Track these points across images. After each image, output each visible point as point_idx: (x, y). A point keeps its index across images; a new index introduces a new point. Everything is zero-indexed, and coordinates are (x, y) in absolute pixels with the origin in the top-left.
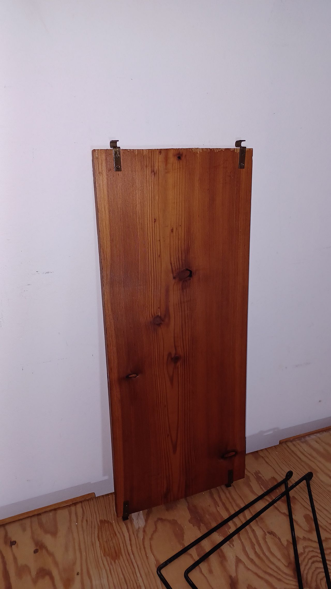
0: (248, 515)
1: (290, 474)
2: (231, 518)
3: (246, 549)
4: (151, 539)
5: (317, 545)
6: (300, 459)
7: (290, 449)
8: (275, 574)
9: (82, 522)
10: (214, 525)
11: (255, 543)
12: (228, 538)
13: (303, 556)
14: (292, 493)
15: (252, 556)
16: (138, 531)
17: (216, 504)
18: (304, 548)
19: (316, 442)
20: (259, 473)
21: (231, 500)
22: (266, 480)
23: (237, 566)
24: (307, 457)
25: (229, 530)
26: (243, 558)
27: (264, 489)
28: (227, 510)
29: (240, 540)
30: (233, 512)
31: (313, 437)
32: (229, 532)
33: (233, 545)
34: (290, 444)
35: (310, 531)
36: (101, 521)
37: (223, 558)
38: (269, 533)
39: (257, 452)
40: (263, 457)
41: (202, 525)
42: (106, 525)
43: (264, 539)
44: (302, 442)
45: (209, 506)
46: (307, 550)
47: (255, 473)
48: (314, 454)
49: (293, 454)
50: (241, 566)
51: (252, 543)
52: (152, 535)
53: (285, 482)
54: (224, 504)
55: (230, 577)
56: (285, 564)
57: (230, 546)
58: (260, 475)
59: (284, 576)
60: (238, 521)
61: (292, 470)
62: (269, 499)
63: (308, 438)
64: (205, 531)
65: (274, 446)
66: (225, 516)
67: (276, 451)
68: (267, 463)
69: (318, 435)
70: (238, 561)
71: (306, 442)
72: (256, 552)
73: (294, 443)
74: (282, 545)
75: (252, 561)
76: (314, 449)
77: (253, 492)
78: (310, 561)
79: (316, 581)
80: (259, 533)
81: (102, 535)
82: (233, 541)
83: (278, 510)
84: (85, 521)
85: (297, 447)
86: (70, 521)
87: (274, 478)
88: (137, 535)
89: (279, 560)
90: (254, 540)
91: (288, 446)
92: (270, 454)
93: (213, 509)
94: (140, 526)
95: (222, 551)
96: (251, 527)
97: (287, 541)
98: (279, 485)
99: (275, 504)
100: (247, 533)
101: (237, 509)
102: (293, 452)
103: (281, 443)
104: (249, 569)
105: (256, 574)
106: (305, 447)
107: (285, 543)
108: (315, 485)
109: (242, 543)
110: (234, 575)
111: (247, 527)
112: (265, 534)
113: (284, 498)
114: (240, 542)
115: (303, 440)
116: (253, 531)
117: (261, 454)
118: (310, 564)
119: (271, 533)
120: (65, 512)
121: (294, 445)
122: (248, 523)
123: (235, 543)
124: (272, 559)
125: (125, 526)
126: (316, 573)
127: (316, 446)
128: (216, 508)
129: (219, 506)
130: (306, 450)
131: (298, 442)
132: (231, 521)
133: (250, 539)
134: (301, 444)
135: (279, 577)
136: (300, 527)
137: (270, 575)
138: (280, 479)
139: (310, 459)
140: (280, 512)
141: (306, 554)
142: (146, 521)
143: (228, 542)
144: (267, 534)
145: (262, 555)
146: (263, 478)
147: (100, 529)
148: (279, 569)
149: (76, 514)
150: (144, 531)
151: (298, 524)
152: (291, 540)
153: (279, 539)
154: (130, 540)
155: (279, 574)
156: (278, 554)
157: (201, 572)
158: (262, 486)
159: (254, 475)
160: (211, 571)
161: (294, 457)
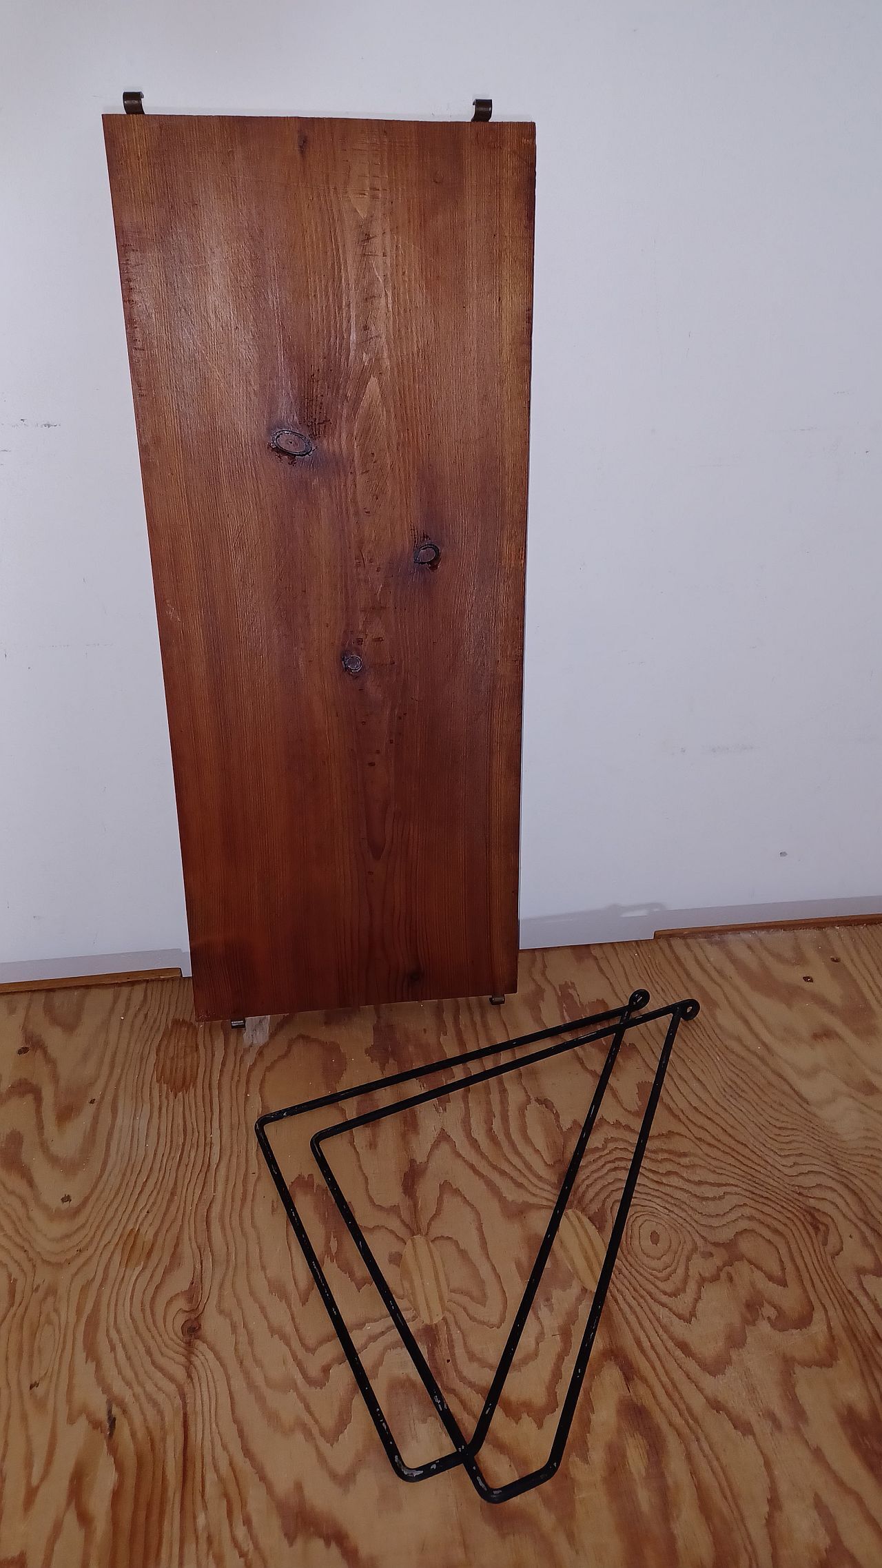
0: (505, 1058)
1: (643, 997)
2: (464, 1059)
3: (471, 1121)
4: (268, 1069)
5: (635, 1139)
6: (688, 975)
7: (673, 952)
8: (514, 1174)
9: (136, 1016)
10: (418, 1064)
11: (497, 1114)
12: (440, 1092)
13: (597, 1155)
14: (631, 1032)
15: (479, 1134)
16: (247, 1051)
17: (441, 1029)
18: (607, 1141)
19: (749, 947)
20: (572, 986)
21: (479, 1027)
22: (580, 1001)
23: (436, 1145)
24: (709, 975)
25: (449, 1078)
26: (457, 1135)
27: (567, 1017)
28: (462, 1043)
29: (466, 1102)
30: (472, 1048)
31: (746, 935)
32: (446, 1082)
33: (445, 1110)
34: (677, 944)
35: (636, 1114)
36: (176, 1022)
37: (412, 1126)
38: (537, 1100)
39: (587, 946)
40: (596, 959)
41: (391, 1059)
42: (184, 1029)
43: (522, 1110)
44: (711, 943)
45: (425, 1030)
46: (611, 1146)
47: (561, 986)
48: (729, 970)
49: (676, 966)
50: (445, 1147)
51: (489, 1111)
52: (274, 1064)
53: (623, 1011)
54: (459, 1033)
55: (412, 1161)
56: (546, 1161)
57: (437, 1110)
58: (571, 991)
59: (535, 1181)
60: (475, 1067)
61: (651, 989)
62: (566, 1036)
63: (728, 937)
64: (393, 1072)
65: (638, 941)
66: (452, 1052)
67: (634, 951)
68: (601, 970)
69: (761, 934)
70: (443, 1137)
71: (722, 945)
72: (490, 1130)
73: (689, 941)
74: (559, 1127)
75: (474, 1143)
76: (734, 961)
77: (538, 1020)
78: (609, 1166)
79: (604, 1201)
80: (515, 1096)
81: (167, 1047)
82: (448, 1099)
83: (582, 1063)
84: (141, 1016)
85: (692, 951)
86: (112, 1010)
87: (603, 1002)
88: (242, 1057)
89: (537, 1151)
90: (496, 1108)
91: (670, 946)
92: (617, 954)
93: (429, 1037)
94: (255, 1042)
95: (413, 1112)
96: (501, 1083)
97: (575, 1122)
98: (608, 1015)
99: (577, 1048)
100: (488, 1092)
101: (484, 1045)
102: (677, 957)
103: (658, 936)
104: (459, 1155)
105: (472, 1167)
106: (713, 954)
107: (566, 1123)
108: (696, 1033)
109: (467, 1109)
110: (420, 1158)
111: (492, 1081)
112: (529, 1102)
113: (609, 1040)
114: (462, 1103)
115: (717, 938)
116: (503, 1091)
117: (596, 952)
118: (605, 1170)
119: (545, 1102)
120: (107, 995)
121: (688, 946)
122: (498, 1071)
123: (449, 1106)
124: (521, 1146)
125: (222, 1036)
126: (612, 1188)
128: (438, 1036)
129: (445, 1034)
130: (712, 959)
131: (701, 940)
132: (461, 1065)
133: (489, 1103)
134: (708, 948)
135: (521, 1180)
136: (619, 1102)
137: (503, 1173)
138: (613, 1006)
139: (711, 979)
140: (586, 1069)
141: (606, 1151)
142: (272, 1035)
143: (434, 1100)
144: (533, 1102)
145: (501, 1137)
146: (576, 998)
147: (167, 1034)
148: (529, 1167)
149: (129, 1000)
150: (260, 1053)
151: (615, 1095)
152: (582, 1121)
153: (557, 1116)
154: (223, 1064)
155: (525, 1176)
156: (540, 1141)
157: (352, 1143)
158: (565, 1014)
159: (558, 990)
160: (373, 1145)
161: (674, 970)
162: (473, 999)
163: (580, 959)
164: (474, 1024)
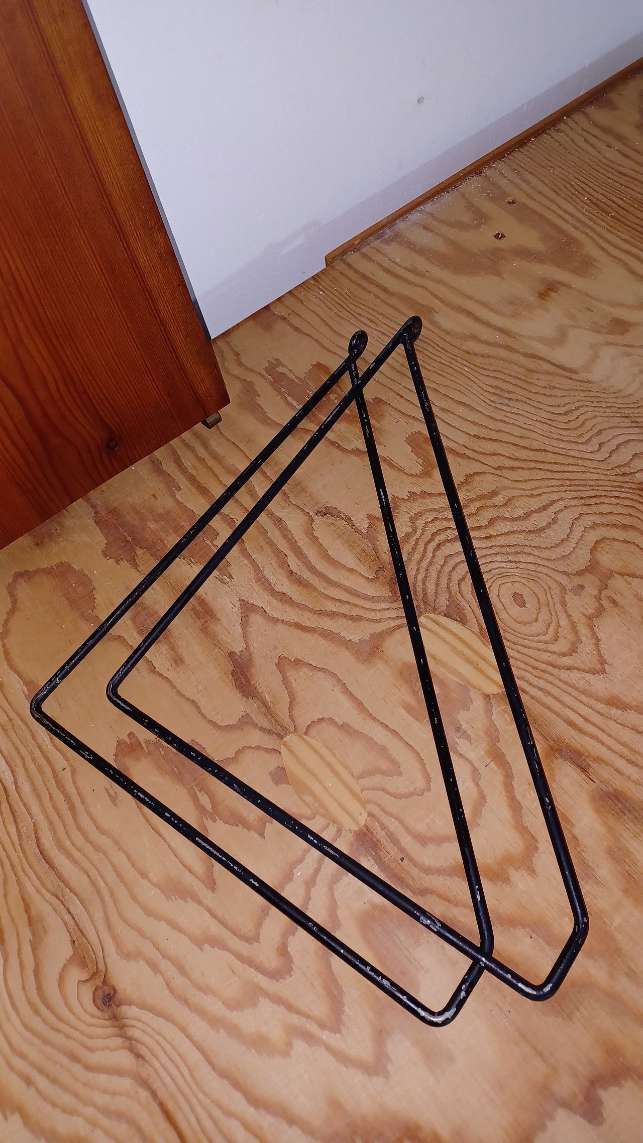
0: (259, 485)
1: (360, 340)
3: (266, 574)
5: (445, 501)
6: (385, 290)
7: (356, 271)
8: (344, 609)
10: (172, 541)
11: (287, 551)
13: (412, 541)
14: (369, 392)
15: (284, 585)
17: (171, 484)
18: (413, 520)
19: (425, 228)
20: (279, 363)
21: (211, 462)
22: (297, 378)
23: (245, 623)
24: (405, 280)
25: (215, 542)
26: (260, 598)
27: (295, 403)
28: (203, 490)
29: (248, 556)
30: (218, 492)
31: (414, 216)
32: (216, 546)
33: (230, 577)
34: (352, 258)
35: (426, 474)
37: (207, 614)
38: (319, 513)
39: (267, 308)
40: (284, 318)
41: (139, 552)
43: (310, 532)
44: (387, 242)
45: (154, 496)
46: (420, 523)
47: (266, 369)
48: (422, 264)
49: (364, 283)
50: (256, 619)
51: (278, 553)
53: (349, 365)
54: (192, 480)
55: (231, 655)
56: (367, 576)
58: (280, 369)
59: (368, 605)
60: (235, 512)
61: (365, 329)
62: (310, 426)
63: (400, 225)
64: (149, 564)
65: (313, 278)
66: (200, 507)
67: (318, 290)
68: (297, 329)
69: (428, 207)
70: (247, 609)
71: (398, 238)
72: (290, 573)
73: (364, 250)
74: (357, 531)
75: (283, 598)
76: (421, 251)
77: (266, 421)
78: (431, 547)
79: (448, 588)
80: (294, 522)
82: (229, 565)
83: (339, 447)
85: (374, 261)
87: (319, 366)
89: (352, 571)
90: (283, 546)
91: (349, 265)
92: (302, 302)
93: (165, 503)
95: (202, 602)
96: (271, 515)
97: (370, 517)
98: (335, 378)
99: (329, 435)
100: (264, 532)
101: (230, 481)
102: (364, 277)
103: (330, 260)
104: (277, 621)
105: (297, 625)
106: (396, 253)
107: (363, 525)
108: (431, 349)
109: (253, 562)
110: (238, 647)
111: (262, 518)
112: (311, 520)
113: (353, 408)
114: (246, 562)
116: (278, 522)
117: (279, 311)
118: (429, 554)
119: (326, 512)
121: (366, 256)
122: (262, 505)
123: (234, 570)
124: (334, 575)
126: (447, 569)
127: (424, 239)
128: (174, 496)
129: (179, 489)
130: (398, 260)
131: (376, 243)
132: (217, 517)
133: (272, 544)
134: (386, 248)
135: (355, 612)
136: (400, 470)
137: (332, 615)
138: (335, 364)
139: (411, 283)
140: (344, 450)
141: (419, 533)
143: (215, 573)
144: (315, 517)
145: (306, 575)
146: (291, 375)
148: (354, 593)
151: (391, 465)
152: (379, 513)
153: (348, 519)
155: (356, 605)
156: (348, 559)
157: (153, 670)
158: (289, 399)
159: (267, 375)
160: (178, 660)
161: (370, 292)
162: (186, 435)
163: (268, 328)
164: (202, 460)
